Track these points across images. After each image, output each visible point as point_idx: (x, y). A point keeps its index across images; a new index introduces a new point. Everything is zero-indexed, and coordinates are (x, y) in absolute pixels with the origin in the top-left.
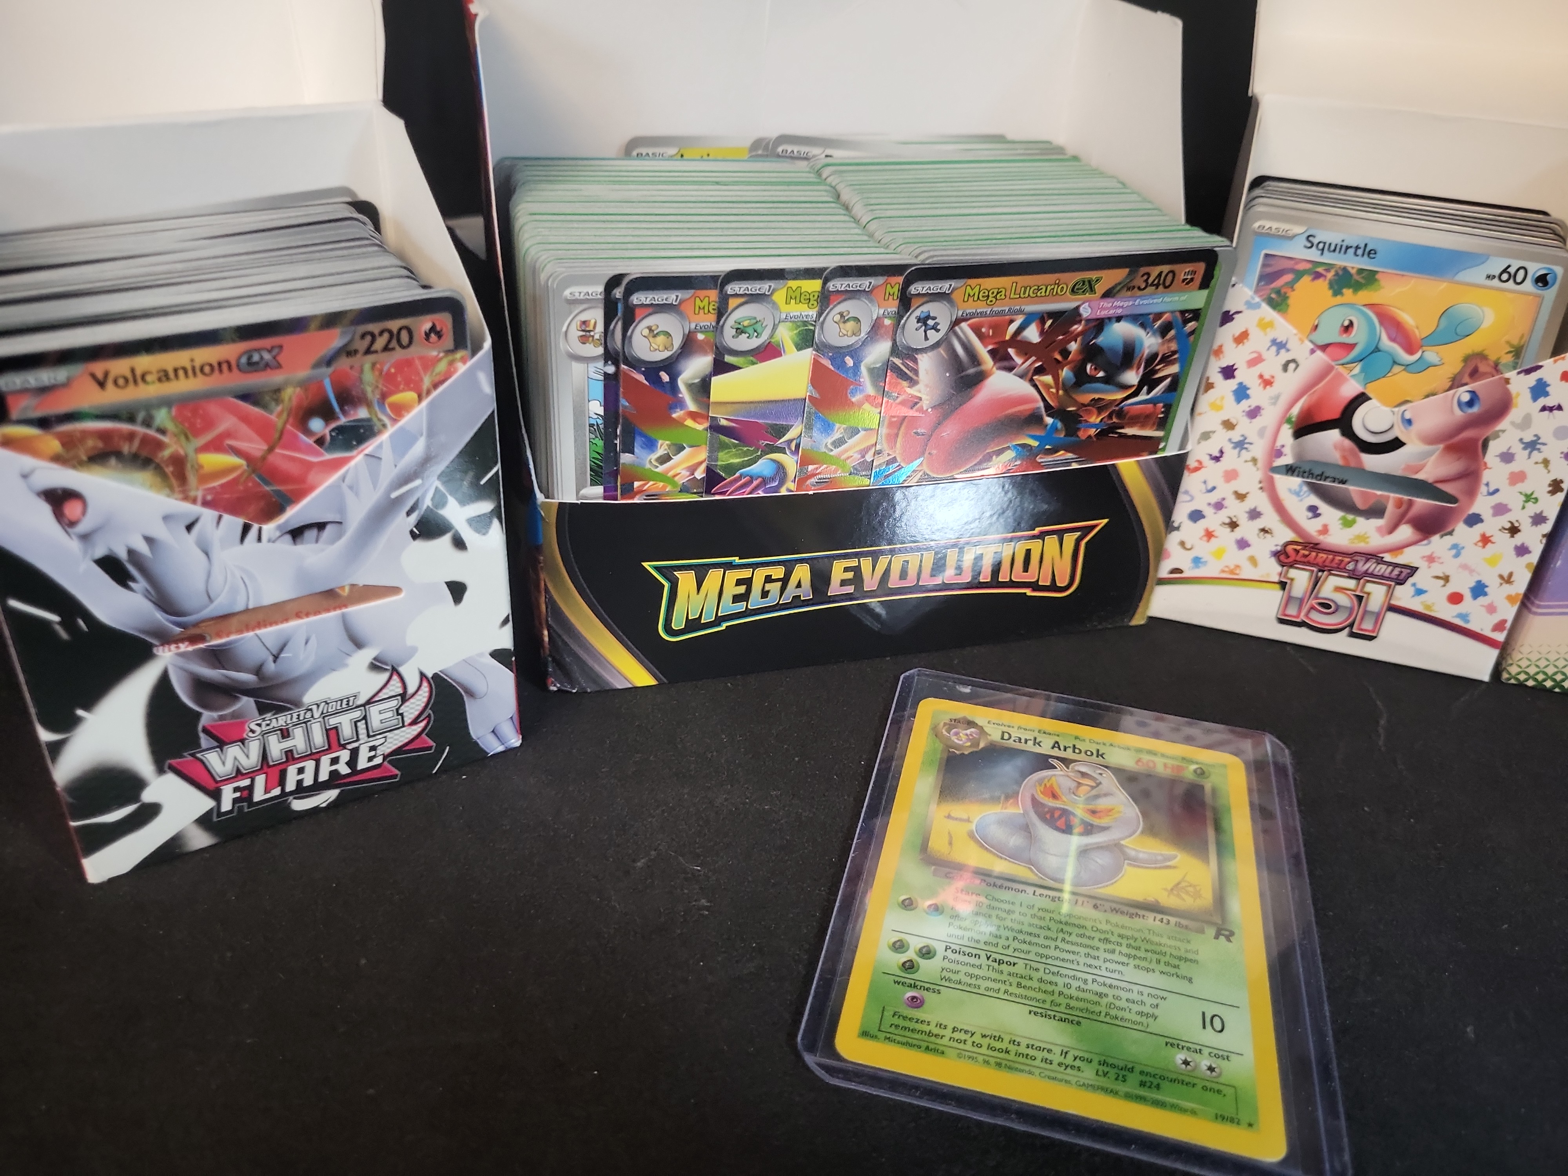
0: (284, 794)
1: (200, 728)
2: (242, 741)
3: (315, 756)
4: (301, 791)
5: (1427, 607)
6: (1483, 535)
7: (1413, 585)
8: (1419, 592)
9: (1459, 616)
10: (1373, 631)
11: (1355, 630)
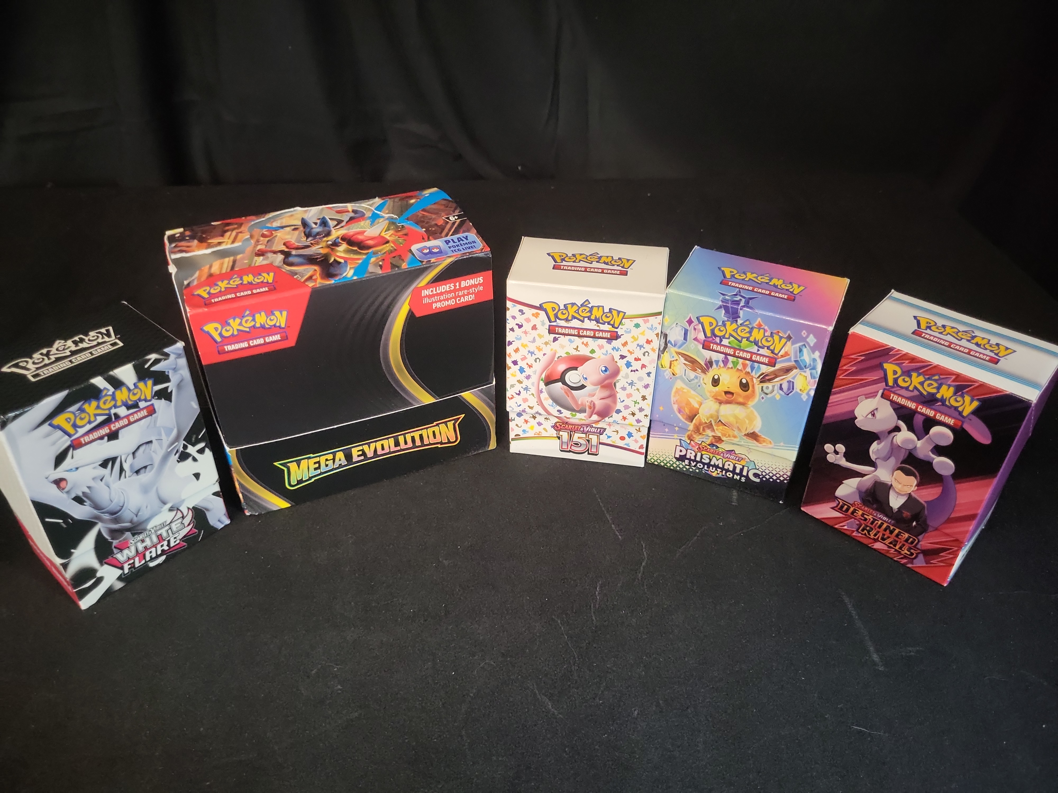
0: (146, 562)
1: (113, 546)
2: (128, 547)
3: (155, 546)
4: (152, 559)
5: (613, 442)
6: (623, 417)
7: (606, 434)
8: (609, 437)
9: (626, 444)
10: (597, 452)
11: (590, 452)
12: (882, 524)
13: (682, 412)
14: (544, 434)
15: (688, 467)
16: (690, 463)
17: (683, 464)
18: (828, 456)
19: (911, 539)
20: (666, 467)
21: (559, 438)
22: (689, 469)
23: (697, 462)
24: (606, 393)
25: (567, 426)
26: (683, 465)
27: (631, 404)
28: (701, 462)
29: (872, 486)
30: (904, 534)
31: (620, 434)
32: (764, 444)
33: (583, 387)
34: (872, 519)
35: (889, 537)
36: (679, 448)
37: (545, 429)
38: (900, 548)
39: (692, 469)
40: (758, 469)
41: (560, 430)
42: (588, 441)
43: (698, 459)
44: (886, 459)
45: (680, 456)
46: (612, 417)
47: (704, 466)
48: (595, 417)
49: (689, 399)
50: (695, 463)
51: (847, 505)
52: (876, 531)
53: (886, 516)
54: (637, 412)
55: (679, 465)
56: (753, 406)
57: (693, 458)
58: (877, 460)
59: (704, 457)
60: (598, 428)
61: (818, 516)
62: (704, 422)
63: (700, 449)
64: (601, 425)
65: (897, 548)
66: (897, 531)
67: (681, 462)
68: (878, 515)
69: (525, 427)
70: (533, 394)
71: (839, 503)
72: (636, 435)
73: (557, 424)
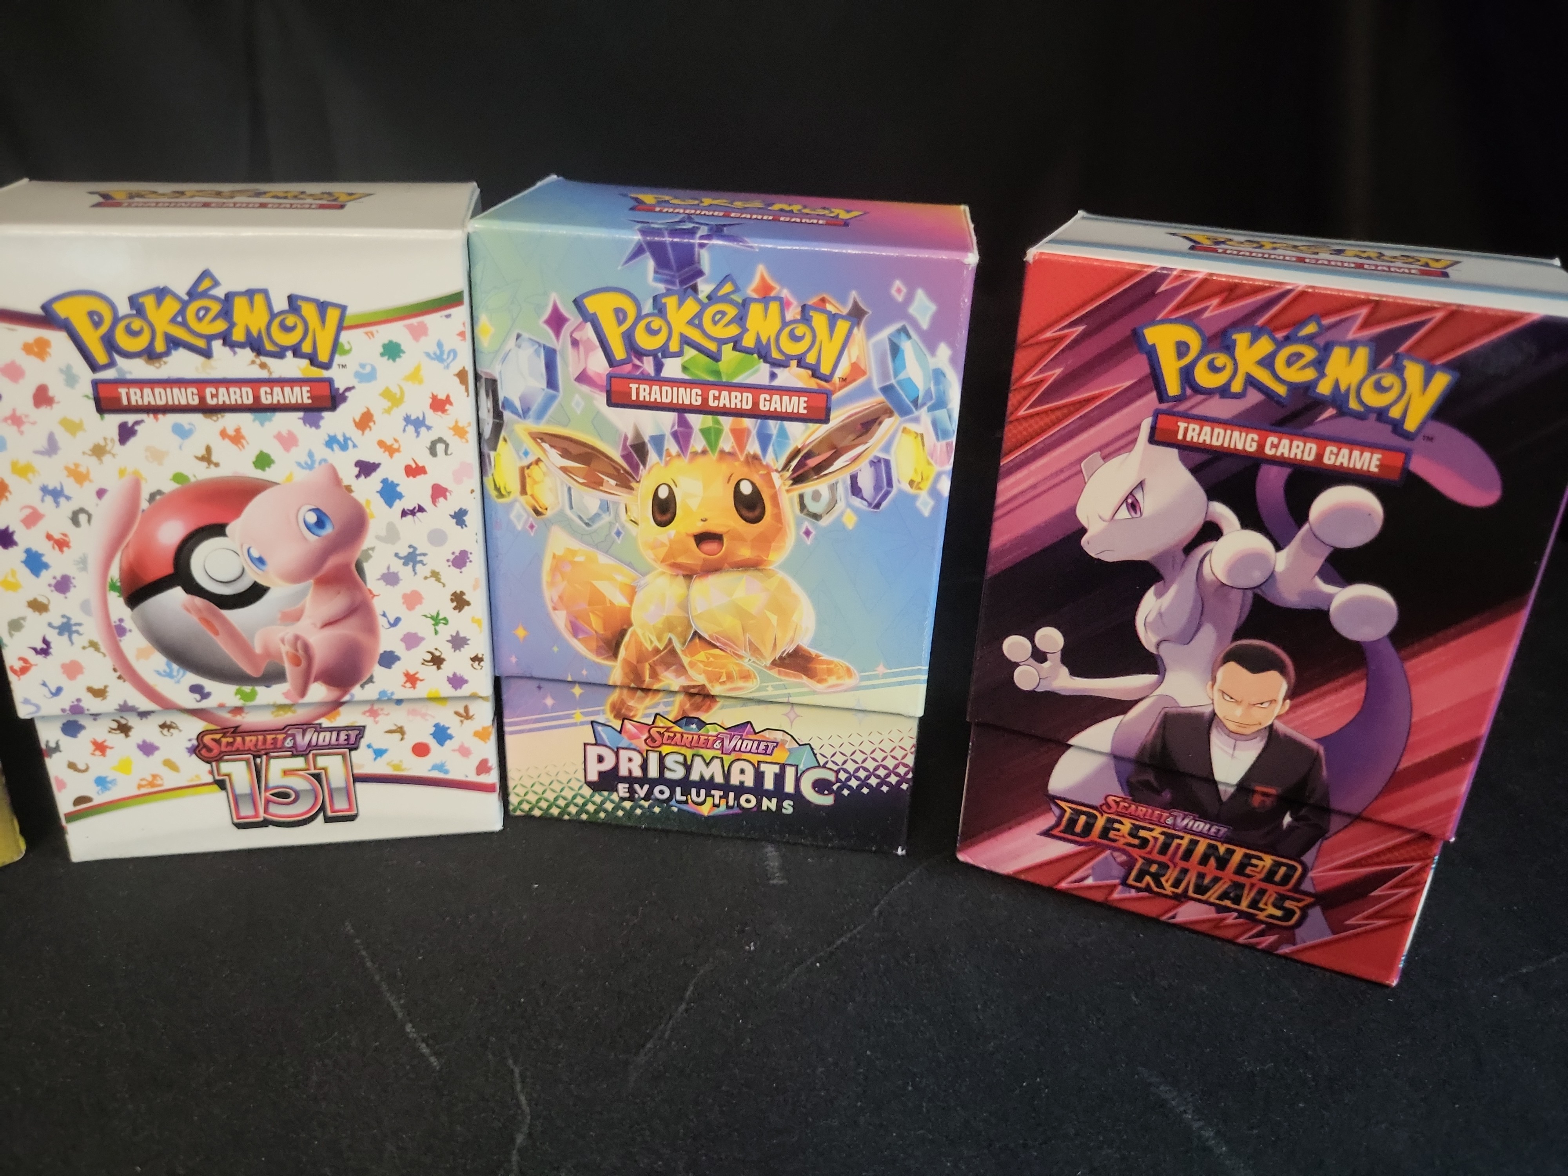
5: (396, 767)
6: (407, 675)
7: (369, 746)
8: (379, 753)
9: (435, 767)
10: (350, 809)
11: (329, 814)
12: (1194, 843)
13: (585, 632)
14: (170, 780)
15: (627, 804)
16: (632, 791)
17: (615, 797)
18: (1017, 673)
19: (1283, 870)
20: (566, 817)
21: (221, 785)
22: (633, 808)
23: (653, 783)
24: (336, 603)
25: (239, 739)
26: (612, 801)
27: (425, 628)
28: (662, 780)
29: (1156, 736)
30: (1261, 859)
31: (412, 739)
32: (832, 680)
33: (256, 592)
34: (1162, 838)
35: (1216, 880)
36: (593, 752)
37: (169, 764)
38: (1254, 904)
39: (641, 807)
40: (824, 767)
41: (219, 759)
42: (317, 777)
43: (653, 772)
44: (1187, 636)
45: (600, 774)
46: (371, 680)
47: (673, 793)
48: (319, 692)
49: (596, 583)
50: (646, 787)
51: (1084, 813)
52: (1177, 870)
53: (1203, 816)
54: (446, 651)
55: (603, 802)
56: (783, 567)
57: (637, 773)
58: (1163, 647)
59: (669, 761)
60: (339, 730)
61: (1007, 868)
62: (650, 648)
63: (654, 741)
64: (345, 717)
65: (1244, 906)
66: (1239, 854)
67: (606, 793)
68: (1179, 820)
69: (100, 766)
70: (93, 645)
71: (1063, 811)
72: (462, 733)
73: (207, 739)
